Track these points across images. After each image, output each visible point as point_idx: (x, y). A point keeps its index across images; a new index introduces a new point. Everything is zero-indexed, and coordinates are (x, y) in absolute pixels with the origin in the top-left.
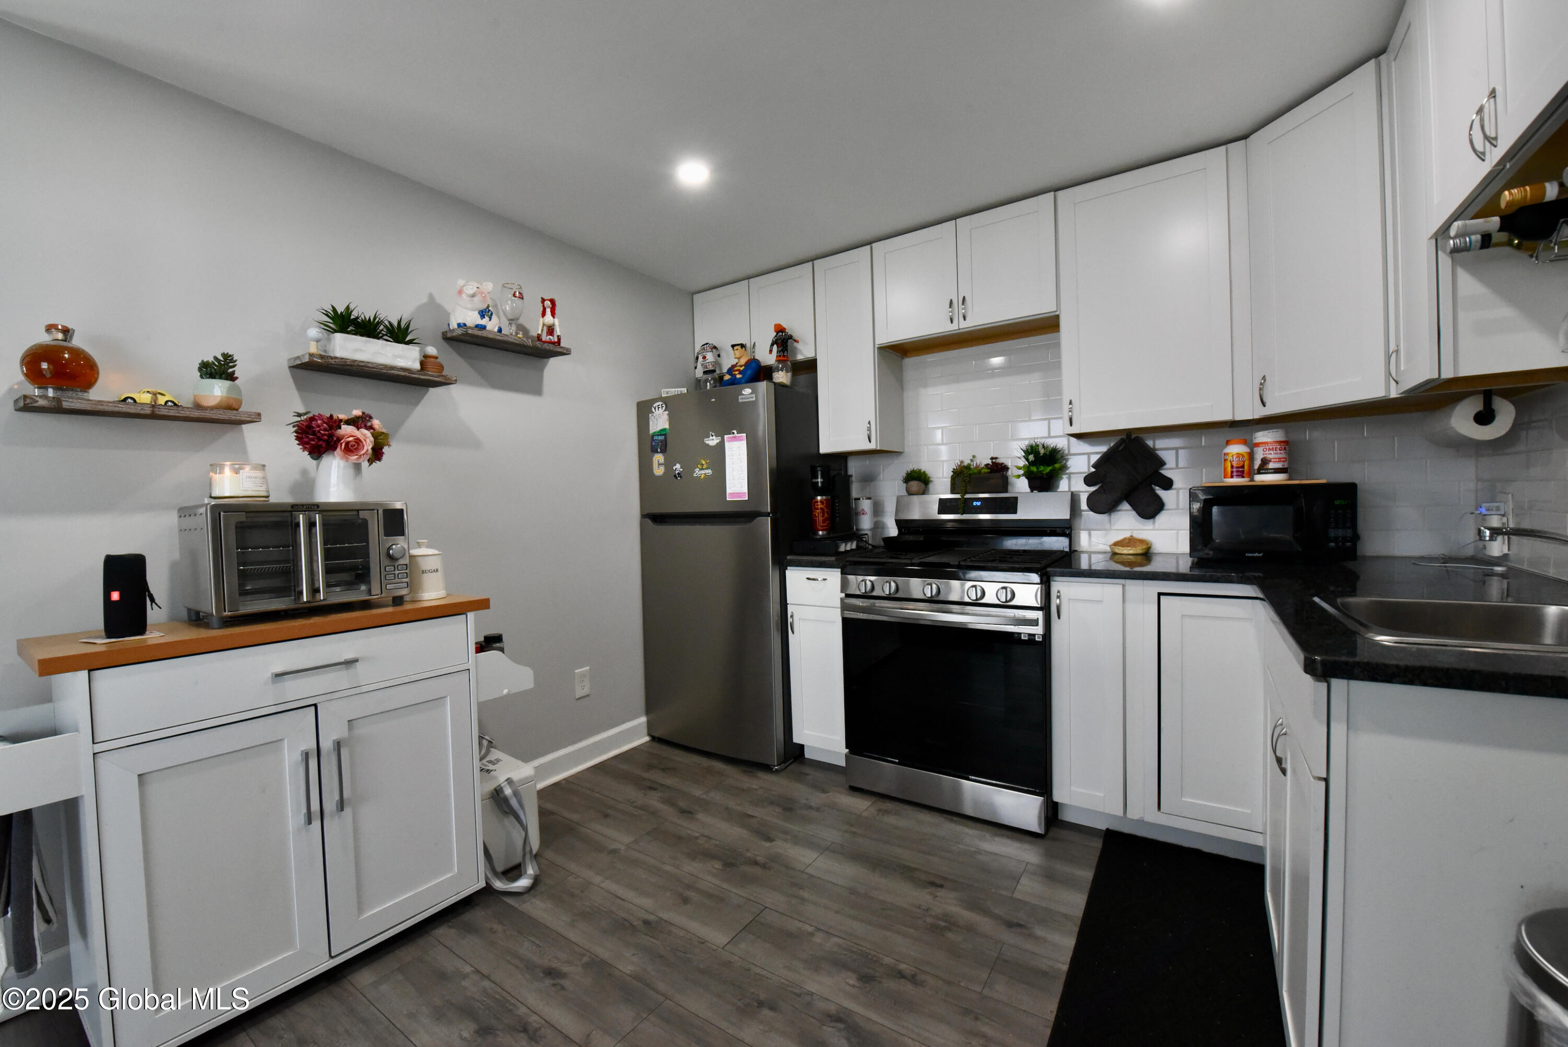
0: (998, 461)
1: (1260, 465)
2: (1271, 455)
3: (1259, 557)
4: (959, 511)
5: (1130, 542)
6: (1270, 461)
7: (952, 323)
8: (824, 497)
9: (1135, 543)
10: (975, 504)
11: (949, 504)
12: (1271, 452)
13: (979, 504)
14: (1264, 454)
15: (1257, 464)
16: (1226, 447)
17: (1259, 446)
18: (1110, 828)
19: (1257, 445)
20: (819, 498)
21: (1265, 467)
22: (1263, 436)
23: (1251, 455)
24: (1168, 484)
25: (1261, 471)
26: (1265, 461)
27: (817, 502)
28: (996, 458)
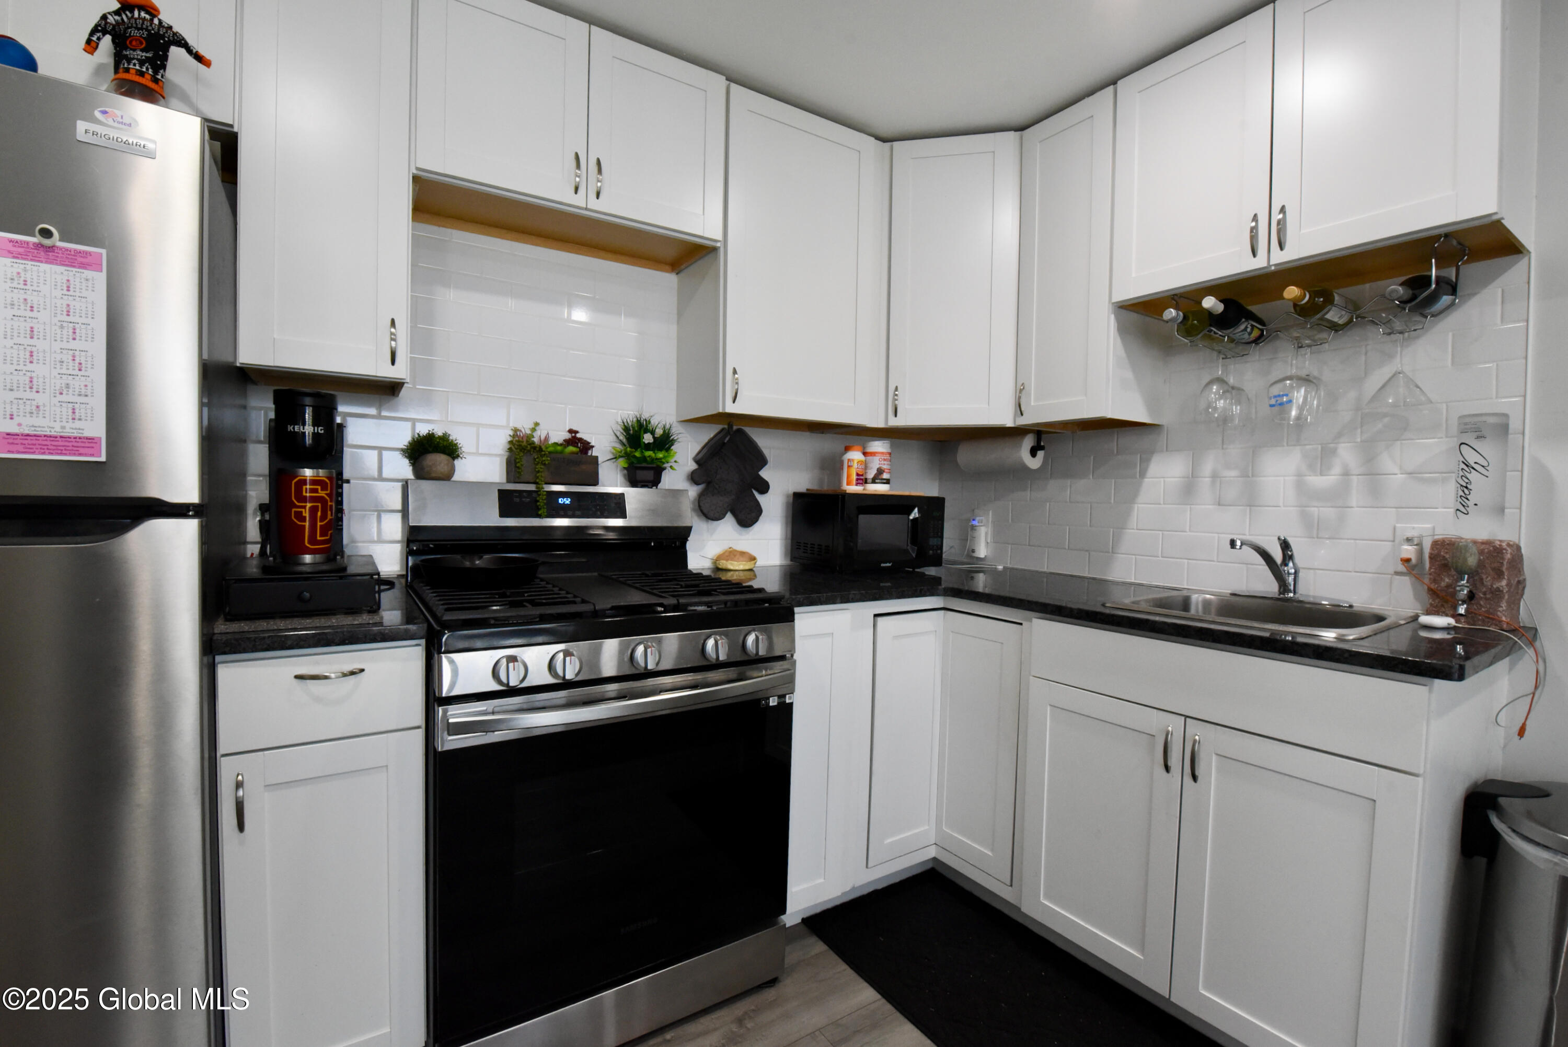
0: (578, 435)
1: (876, 474)
2: (885, 467)
3: (889, 567)
4: (540, 513)
5: (731, 554)
6: (884, 471)
7: (576, 193)
8: (321, 472)
9: (735, 556)
10: (561, 501)
11: (517, 500)
12: (885, 462)
13: (567, 501)
14: (879, 464)
15: (871, 475)
16: (846, 453)
17: (875, 456)
18: (805, 917)
19: (873, 454)
20: (308, 473)
21: (880, 477)
22: (879, 446)
23: (866, 466)
24: (764, 487)
25: (877, 481)
26: (880, 471)
27: (304, 482)
28: (576, 432)
